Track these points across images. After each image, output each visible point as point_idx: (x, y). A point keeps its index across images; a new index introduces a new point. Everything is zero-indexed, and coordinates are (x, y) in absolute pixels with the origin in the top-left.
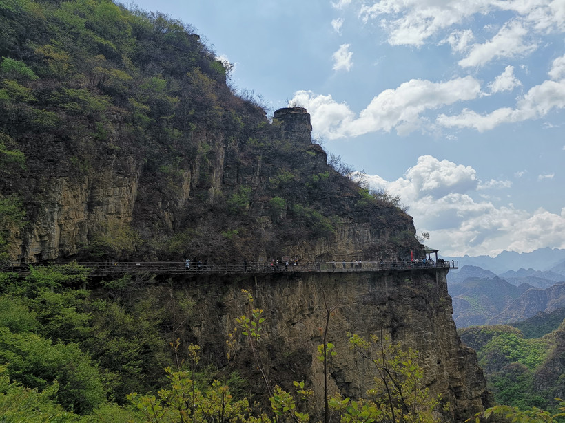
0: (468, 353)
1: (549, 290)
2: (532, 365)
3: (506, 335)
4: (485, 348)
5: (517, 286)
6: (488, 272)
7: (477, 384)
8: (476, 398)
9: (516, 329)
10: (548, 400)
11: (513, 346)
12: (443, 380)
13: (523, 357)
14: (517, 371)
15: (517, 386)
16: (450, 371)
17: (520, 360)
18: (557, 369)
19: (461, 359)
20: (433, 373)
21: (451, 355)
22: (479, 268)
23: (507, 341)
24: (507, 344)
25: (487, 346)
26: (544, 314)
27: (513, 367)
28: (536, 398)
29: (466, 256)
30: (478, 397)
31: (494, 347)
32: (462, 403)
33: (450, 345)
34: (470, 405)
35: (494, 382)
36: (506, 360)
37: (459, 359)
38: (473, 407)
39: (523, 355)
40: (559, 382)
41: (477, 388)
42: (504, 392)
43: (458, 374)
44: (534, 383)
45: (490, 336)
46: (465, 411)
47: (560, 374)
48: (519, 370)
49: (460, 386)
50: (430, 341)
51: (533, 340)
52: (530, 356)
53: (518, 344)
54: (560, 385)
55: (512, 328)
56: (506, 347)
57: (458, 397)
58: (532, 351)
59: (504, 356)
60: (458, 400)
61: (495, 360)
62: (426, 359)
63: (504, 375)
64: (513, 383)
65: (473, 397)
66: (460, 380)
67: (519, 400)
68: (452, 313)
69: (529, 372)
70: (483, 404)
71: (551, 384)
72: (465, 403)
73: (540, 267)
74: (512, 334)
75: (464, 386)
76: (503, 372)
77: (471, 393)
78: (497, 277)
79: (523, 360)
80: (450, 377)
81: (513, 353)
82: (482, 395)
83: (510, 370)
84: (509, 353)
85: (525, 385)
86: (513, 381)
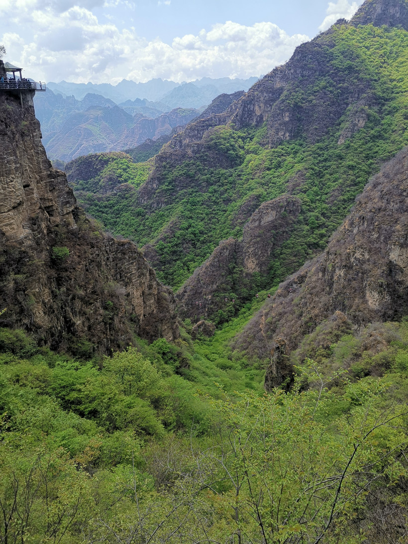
0: (59, 176)
1: (157, 119)
2: (138, 184)
3: (120, 160)
4: (102, 172)
5: (133, 115)
6: (109, 101)
7: (68, 202)
8: (67, 214)
9: (128, 155)
10: (147, 210)
11: (124, 170)
12: (33, 201)
13: (132, 179)
14: (126, 190)
15: (125, 202)
16: (42, 193)
17: (130, 181)
18: (155, 186)
19: (52, 181)
20: (18, 196)
21: (41, 179)
22: (101, 97)
23: (120, 165)
24: (120, 168)
25: (104, 171)
26: (151, 141)
27: (123, 187)
28: (139, 209)
29: (90, 83)
30: (69, 213)
31: (110, 171)
32: (54, 219)
33: (41, 169)
34: (62, 220)
35: (108, 201)
36: (120, 182)
37: (49, 182)
38: (65, 222)
39: (132, 177)
40: (155, 196)
41: (68, 205)
42: (116, 208)
43: (49, 195)
44: (138, 199)
45: (106, 162)
46: (57, 226)
47: (157, 189)
48: (128, 189)
49: (53, 206)
50: (13, 166)
51: (140, 164)
52: (138, 177)
53: (129, 167)
54: (155, 198)
55: (125, 154)
56: (119, 170)
57: (51, 215)
58: (139, 174)
59: (117, 179)
60: (52, 218)
61: (110, 183)
62: (11, 183)
63: (116, 194)
64: (123, 200)
65: (65, 213)
66: (51, 200)
67: (127, 212)
68: (41, 137)
69: (135, 190)
70: (74, 218)
71: (149, 198)
72: (58, 219)
73: (152, 97)
74: (124, 159)
75: (56, 205)
76: (115, 192)
77: (63, 211)
78: (116, 107)
79: (132, 181)
80: (41, 199)
81: (125, 175)
82: (73, 211)
83: (121, 190)
84: (122, 175)
85: (131, 201)
86: (123, 198)
